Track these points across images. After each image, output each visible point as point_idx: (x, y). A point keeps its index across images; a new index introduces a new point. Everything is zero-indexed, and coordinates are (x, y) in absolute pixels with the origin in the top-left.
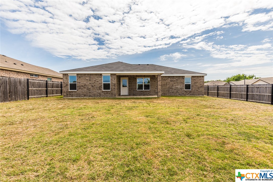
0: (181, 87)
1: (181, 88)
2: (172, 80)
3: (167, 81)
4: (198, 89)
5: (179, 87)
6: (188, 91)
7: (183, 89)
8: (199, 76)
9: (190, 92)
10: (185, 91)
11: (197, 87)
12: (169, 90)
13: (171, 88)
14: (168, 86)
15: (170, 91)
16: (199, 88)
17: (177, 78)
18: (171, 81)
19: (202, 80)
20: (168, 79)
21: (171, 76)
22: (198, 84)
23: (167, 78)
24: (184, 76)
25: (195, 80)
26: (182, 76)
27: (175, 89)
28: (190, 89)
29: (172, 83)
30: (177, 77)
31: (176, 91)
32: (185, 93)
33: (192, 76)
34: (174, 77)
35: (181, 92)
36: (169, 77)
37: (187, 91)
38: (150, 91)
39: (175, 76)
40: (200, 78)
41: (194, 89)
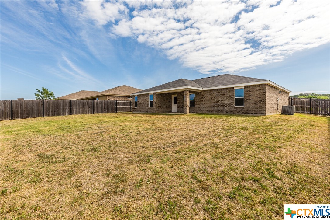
0: (230, 102)
1: (229, 104)
2: (218, 93)
3: (212, 96)
4: (254, 105)
5: (226, 102)
6: (239, 107)
7: (232, 105)
8: (257, 85)
9: (243, 109)
10: (235, 108)
11: (252, 101)
12: (214, 107)
13: (216, 104)
14: (213, 102)
15: (216, 108)
16: (256, 103)
17: (224, 91)
18: (217, 95)
19: (262, 91)
20: (214, 93)
21: (216, 89)
22: (254, 97)
23: (212, 92)
24: (233, 87)
25: (250, 91)
26: (231, 88)
27: (222, 105)
28: (243, 105)
29: (218, 97)
30: (224, 89)
31: (222, 108)
32: (234, 111)
33: (245, 87)
34: (220, 89)
35: (229, 109)
36: (214, 90)
37: (237, 107)
38: (194, 108)
39: (222, 89)
40: (258, 88)
41: (248, 105)
